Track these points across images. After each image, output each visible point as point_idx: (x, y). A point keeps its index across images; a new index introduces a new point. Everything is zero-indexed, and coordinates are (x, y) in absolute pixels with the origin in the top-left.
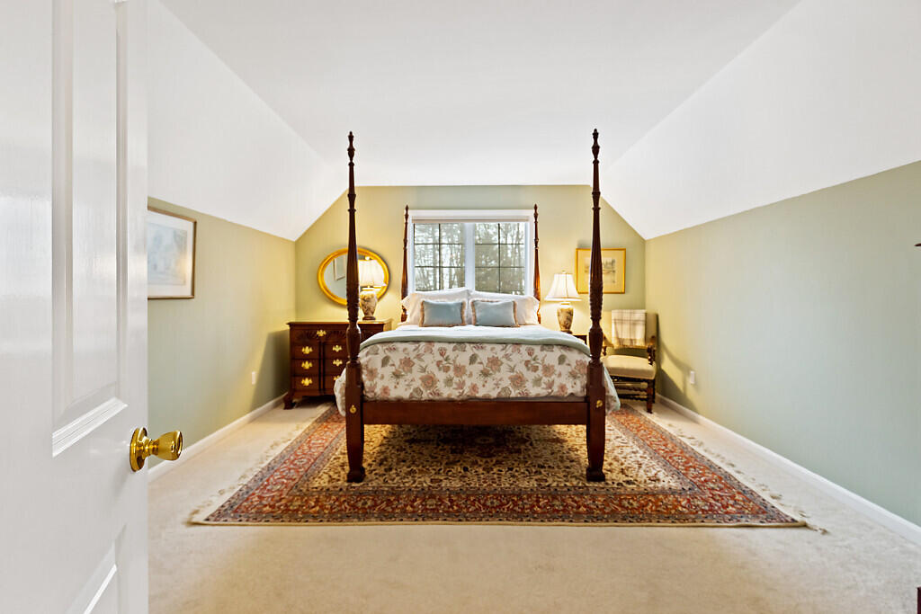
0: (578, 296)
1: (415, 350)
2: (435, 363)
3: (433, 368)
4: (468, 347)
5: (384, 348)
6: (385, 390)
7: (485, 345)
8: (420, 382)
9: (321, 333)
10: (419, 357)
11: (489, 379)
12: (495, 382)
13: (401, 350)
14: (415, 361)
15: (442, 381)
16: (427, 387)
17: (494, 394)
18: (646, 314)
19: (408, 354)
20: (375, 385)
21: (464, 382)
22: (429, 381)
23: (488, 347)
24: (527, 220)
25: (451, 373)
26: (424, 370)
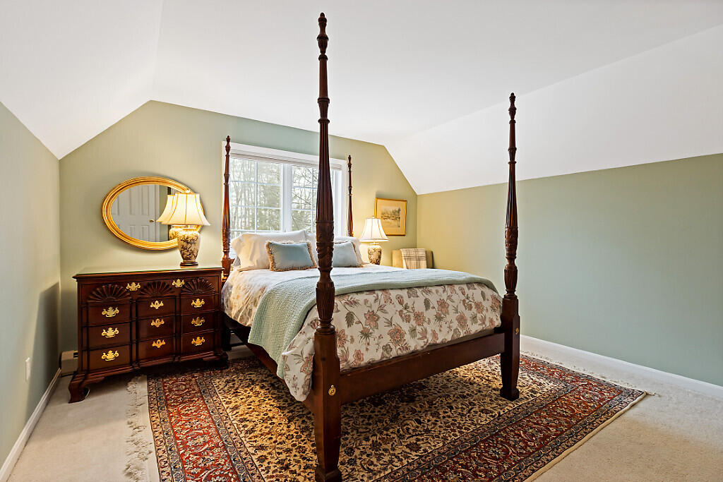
0: (386, 237)
1: (375, 300)
2: (398, 313)
3: (397, 320)
4: (419, 291)
5: (343, 302)
6: (358, 355)
7: (430, 288)
8: (389, 338)
9: (133, 287)
10: (381, 308)
11: (443, 323)
12: (447, 325)
13: (362, 302)
14: (379, 313)
15: (408, 332)
16: (397, 342)
17: (449, 338)
18: (426, 252)
19: (371, 307)
20: (347, 351)
21: (426, 330)
22: (397, 335)
23: (433, 289)
24: (340, 169)
25: (413, 322)
26: (390, 323)
